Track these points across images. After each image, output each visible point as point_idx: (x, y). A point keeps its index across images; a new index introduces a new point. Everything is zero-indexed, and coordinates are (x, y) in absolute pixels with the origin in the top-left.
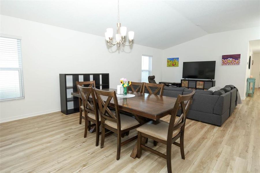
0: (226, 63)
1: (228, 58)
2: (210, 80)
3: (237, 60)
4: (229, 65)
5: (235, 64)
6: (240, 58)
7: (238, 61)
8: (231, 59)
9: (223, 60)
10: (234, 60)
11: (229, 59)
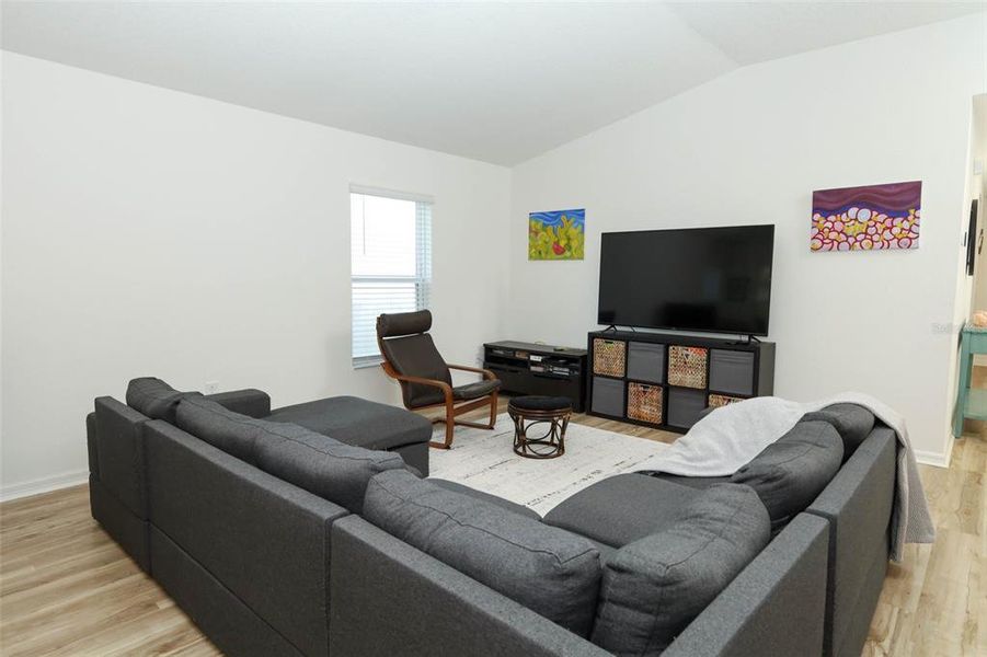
0: (833, 235)
1: (844, 209)
2: (745, 338)
3: (898, 221)
4: (851, 247)
5: (886, 245)
6: (918, 207)
7: (906, 225)
8: (865, 214)
9: (817, 216)
10: (882, 217)
11: (852, 211)
